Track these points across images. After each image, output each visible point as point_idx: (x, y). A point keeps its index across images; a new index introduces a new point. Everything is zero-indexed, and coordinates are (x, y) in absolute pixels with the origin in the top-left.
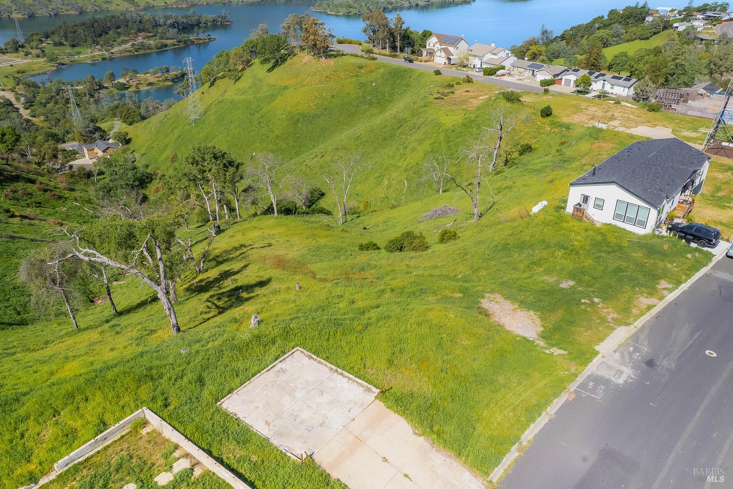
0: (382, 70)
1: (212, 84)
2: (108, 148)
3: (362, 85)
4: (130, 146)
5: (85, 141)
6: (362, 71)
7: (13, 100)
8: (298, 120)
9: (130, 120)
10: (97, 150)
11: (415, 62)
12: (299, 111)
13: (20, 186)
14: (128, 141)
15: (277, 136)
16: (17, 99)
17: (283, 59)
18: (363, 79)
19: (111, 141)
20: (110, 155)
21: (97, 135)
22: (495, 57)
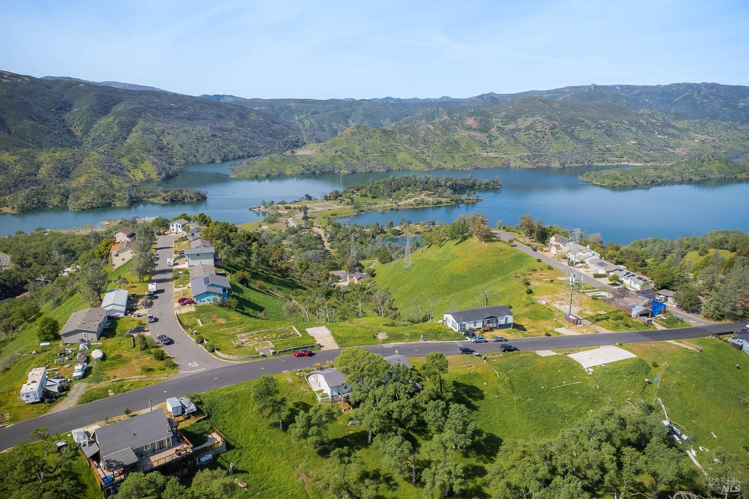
0: (513, 254)
1: (429, 246)
2: (362, 278)
3: (498, 262)
4: (374, 279)
5: (350, 271)
6: (502, 253)
7: (323, 235)
8: (454, 278)
9: (384, 261)
10: (354, 278)
11: (538, 251)
12: (457, 272)
13: (300, 290)
14: (373, 275)
15: (440, 285)
16: (325, 235)
17: (465, 238)
18: (499, 258)
19: (364, 274)
20: (362, 283)
21: (357, 268)
22: (583, 255)
